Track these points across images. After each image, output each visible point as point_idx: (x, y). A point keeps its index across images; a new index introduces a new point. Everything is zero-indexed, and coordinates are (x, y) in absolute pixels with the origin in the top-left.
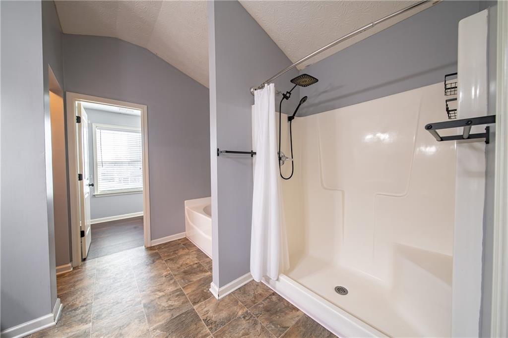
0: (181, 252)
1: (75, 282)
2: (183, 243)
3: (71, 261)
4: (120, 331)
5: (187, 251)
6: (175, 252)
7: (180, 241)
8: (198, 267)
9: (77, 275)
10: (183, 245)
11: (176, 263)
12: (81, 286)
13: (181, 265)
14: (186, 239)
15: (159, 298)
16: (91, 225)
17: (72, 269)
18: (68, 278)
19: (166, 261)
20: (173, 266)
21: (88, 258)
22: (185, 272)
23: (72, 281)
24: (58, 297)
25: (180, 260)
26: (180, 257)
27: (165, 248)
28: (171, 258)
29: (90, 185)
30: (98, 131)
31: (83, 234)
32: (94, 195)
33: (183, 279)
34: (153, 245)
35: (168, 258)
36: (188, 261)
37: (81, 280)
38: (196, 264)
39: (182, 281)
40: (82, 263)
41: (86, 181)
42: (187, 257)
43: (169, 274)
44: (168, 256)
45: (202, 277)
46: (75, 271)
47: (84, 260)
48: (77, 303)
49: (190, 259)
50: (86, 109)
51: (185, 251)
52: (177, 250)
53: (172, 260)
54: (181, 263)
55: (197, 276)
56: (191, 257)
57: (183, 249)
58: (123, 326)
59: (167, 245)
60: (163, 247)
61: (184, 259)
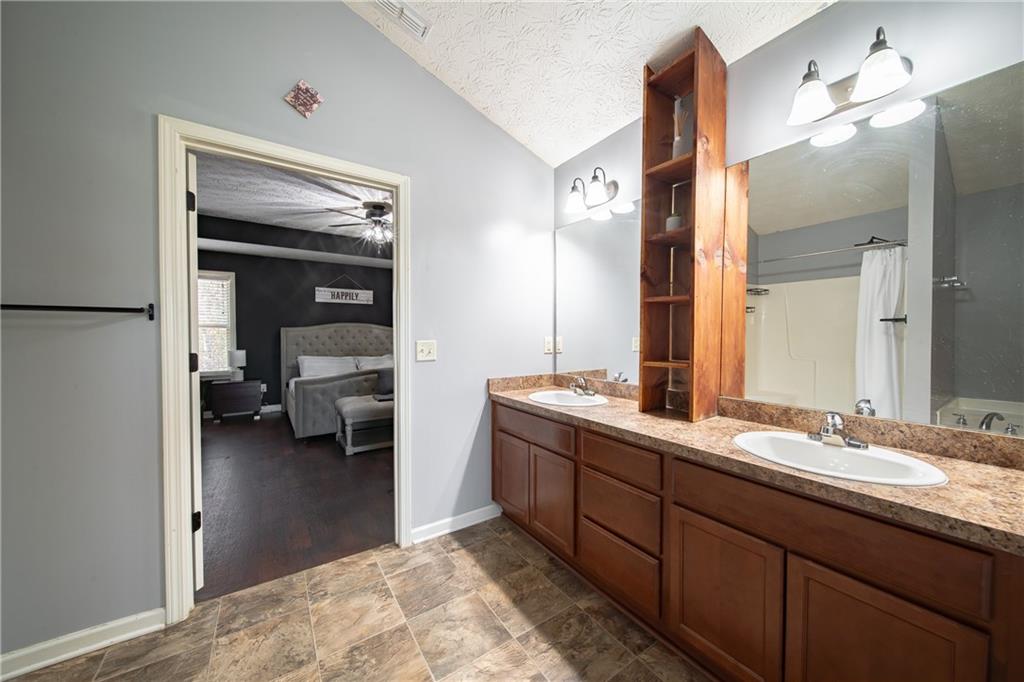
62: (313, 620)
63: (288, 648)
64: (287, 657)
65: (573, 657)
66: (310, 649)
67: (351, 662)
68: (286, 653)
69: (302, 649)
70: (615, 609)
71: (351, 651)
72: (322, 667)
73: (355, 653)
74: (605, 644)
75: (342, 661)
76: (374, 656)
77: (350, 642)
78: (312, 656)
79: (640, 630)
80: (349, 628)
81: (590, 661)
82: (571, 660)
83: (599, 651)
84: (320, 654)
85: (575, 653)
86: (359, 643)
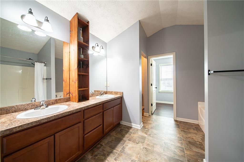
0: (192, 131)
1: (148, 120)
2: (195, 126)
3: (148, 113)
4: (154, 145)
5: (196, 132)
6: (188, 129)
7: (194, 124)
8: (200, 145)
9: (149, 118)
10: (195, 127)
11: (186, 134)
12: (149, 122)
13: (189, 137)
14: (198, 125)
15: (171, 144)
16: (156, 103)
17: (148, 116)
18: (147, 118)
19: (181, 130)
20: (184, 135)
21: (153, 114)
22: (190, 142)
23: (147, 119)
24: (142, 122)
25: (190, 134)
26: (190, 133)
27: (183, 124)
28: (184, 130)
29: (156, 88)
30: (161, 67)
31: (152, 105)
32: (159, 92)
33: (187, 145)
34: (177, 120)
35: (183, 130)
36: (194, 138)
37: (150, 120)
38: (200, 142)
39: (186, 145)
40: (151, 115)
41: (154, 86)
42: (195, 135)
43: (181, 137)
44: (184, 129)
45: (200, 152)
46: (149, 117)
47: (152, 114)
48: (146, 127)
49: (197, 138)
50: (154, 60)
51: (195, 131)
52: (190, 129)
53: (185, 132)
54: (189, 136)
55: (197, 149)
56: (197, 136)
57: (194, 129)
58: (155, 144)
59: (185, 123)
60: (182, 123)
61: (192, 135)
62: (139, 156)
63: (146, 153)
64: (147, 151)
65: (107, 155)
66: (143, 150)
67: (139, 142)
68: (147, 152)
69: (144, 151)
70: (91, 150)
71: (138, 143)
72: (143, 145)
73: (137, 143)
74: (102, 150)
75: (140, 143)
76: (136, 140)
77: (137, 145)
78: (143, 148)
79: (97, 145)
80: (135, 147)
81: (107, 152)
82: (108, 155)
83: (104, 151)
84: (142, 147)
85: (106, 155)
86: (136, 144)
